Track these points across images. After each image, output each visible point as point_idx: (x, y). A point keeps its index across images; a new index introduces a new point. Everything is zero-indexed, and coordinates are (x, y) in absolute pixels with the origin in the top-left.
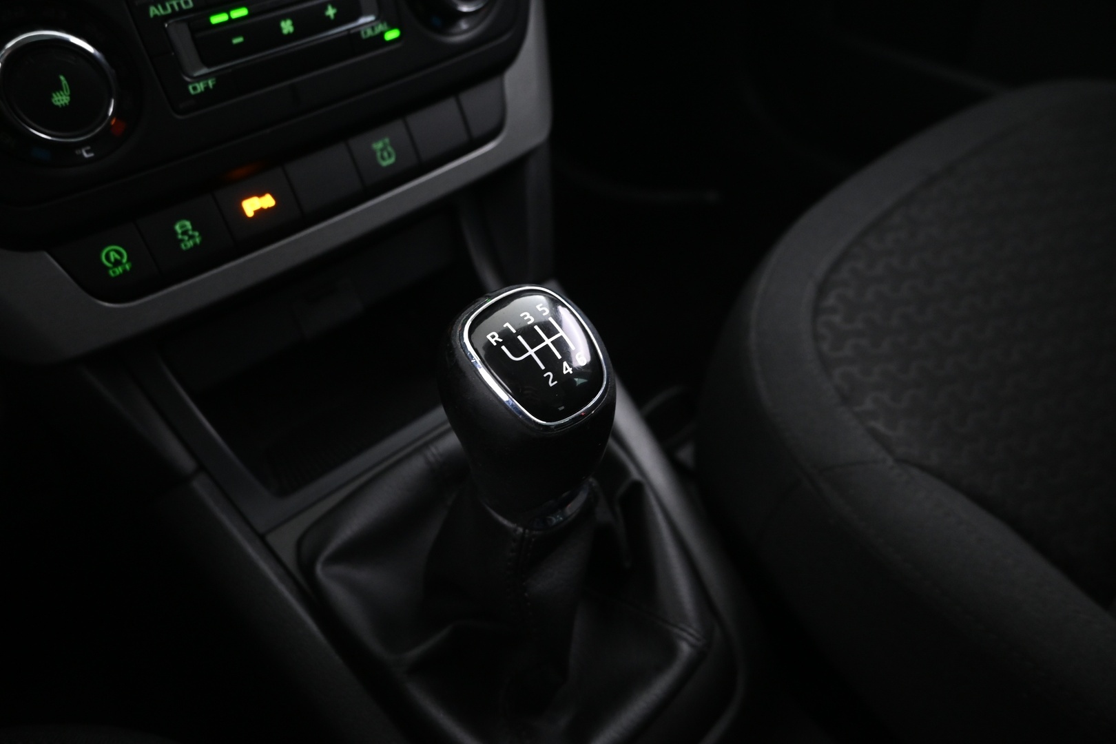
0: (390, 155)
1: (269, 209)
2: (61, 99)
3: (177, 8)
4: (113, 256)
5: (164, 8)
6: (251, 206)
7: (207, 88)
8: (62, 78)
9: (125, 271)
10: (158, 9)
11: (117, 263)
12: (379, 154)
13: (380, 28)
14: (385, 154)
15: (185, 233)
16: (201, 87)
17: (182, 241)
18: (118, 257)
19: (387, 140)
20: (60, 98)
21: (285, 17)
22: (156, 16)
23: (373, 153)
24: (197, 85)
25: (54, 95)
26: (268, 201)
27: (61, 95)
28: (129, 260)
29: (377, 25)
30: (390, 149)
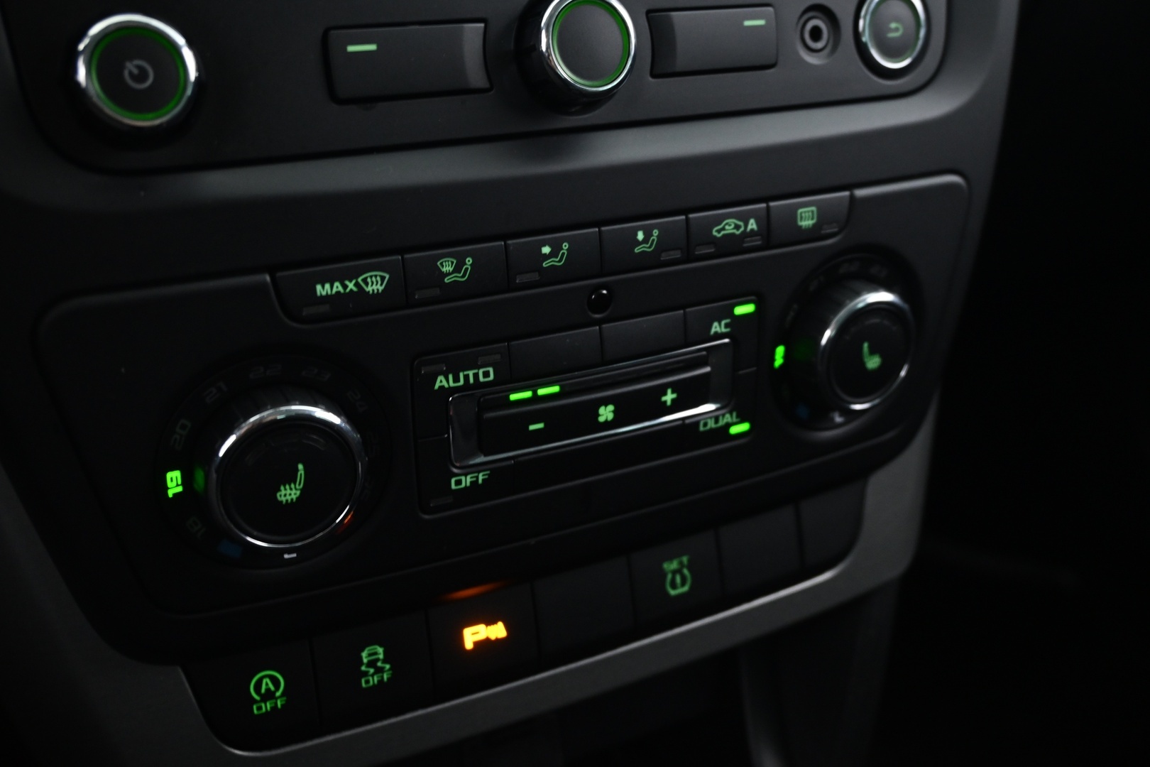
0: (683, 584)
1: (497, 640)
2: (289, 494)
3: (472, 380)
4: (267, 684)
5: (456, 379)
6: (473, 635)
7: (474, 483)
8: (301, 467)
9: (274, 708)
10: (448, 381)
11: (269, 695)
12: (669, 577)
13: (728, 418)
14: (678, 579)
15: (372, 664)
16: (467, 481)
17: (366, 674)
18: (272, 688)
19: (685, 559)
20: (288, 492)
21: (605, 402)
22: (442, 387)
23: (663, 575)
24: (463, 478)
25: (282, 488)
26: (498, 631)
27: (291, 489)
28: (283, 694)
29: (723, 415)
30: (686, 571)
